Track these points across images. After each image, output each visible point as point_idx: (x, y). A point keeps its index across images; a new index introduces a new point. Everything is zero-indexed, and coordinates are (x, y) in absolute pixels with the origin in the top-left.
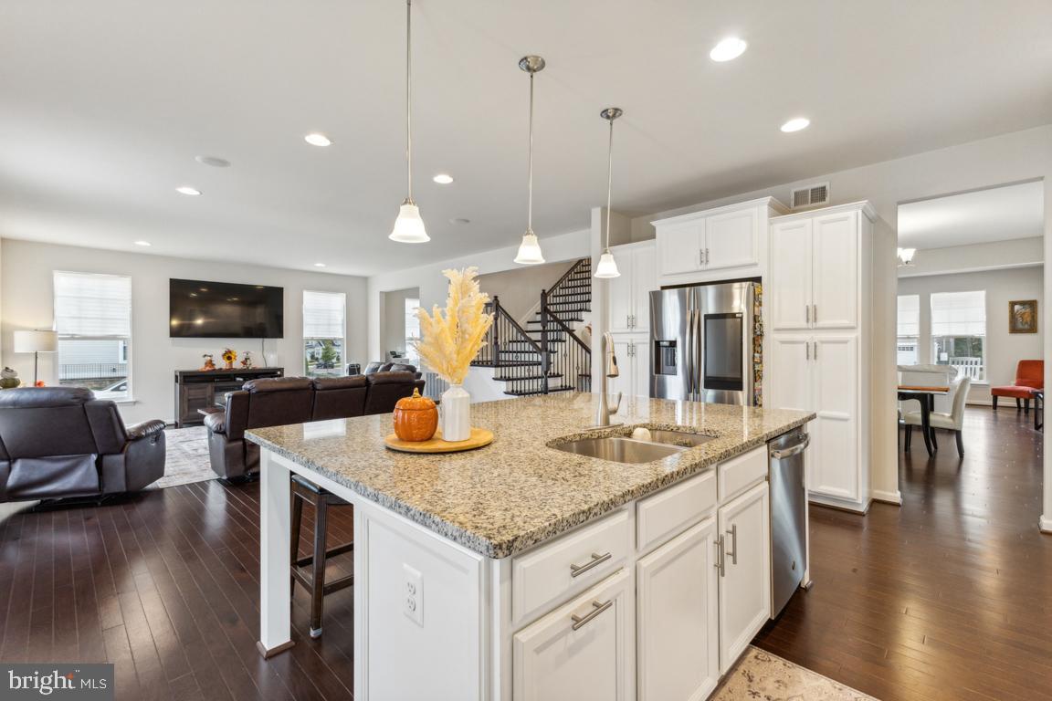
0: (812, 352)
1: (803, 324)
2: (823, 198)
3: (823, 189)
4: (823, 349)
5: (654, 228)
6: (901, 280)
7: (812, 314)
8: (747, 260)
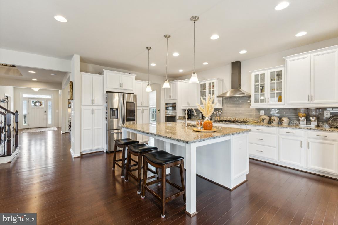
8: (131, 89)
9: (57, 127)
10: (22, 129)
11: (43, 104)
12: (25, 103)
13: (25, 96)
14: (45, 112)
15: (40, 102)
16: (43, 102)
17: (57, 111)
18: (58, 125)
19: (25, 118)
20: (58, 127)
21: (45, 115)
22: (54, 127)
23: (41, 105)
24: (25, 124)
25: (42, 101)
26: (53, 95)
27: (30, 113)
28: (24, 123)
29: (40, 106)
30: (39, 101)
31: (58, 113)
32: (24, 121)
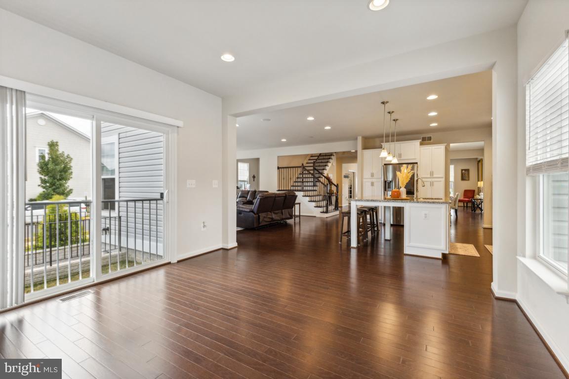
0: (432, 184)
1: (429, 176)
2: (430, 140)
3: (431, 137)
4: (435, 183)
5: (382, 145)
6: (451, 160)
7: (432, 173)
8: (413, 158)
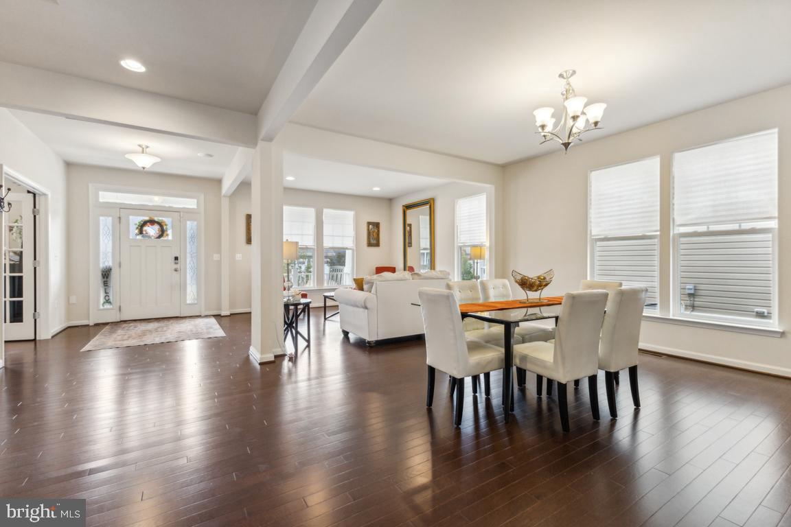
9: (214, 316)
10: (97, 325)
11: (170, 232)
12: (106, 223)
13: (106, 197)
14: (176, 258)
15: (159, 224)
16: (167, 220)
17: (216, 257)
18: (220, 309)
19: (106, 284)
20: (219, 315)
21: (176, 270)
22: (206, 316)
23: (162, 233)
24: (107, 306)
25: (164, 219)
26: (202, 197)
27: (122, 264)
28: (102, 300)
29: (160, 237)
30: (156, 219)
31: (219, 263)
32: (102, 295)
